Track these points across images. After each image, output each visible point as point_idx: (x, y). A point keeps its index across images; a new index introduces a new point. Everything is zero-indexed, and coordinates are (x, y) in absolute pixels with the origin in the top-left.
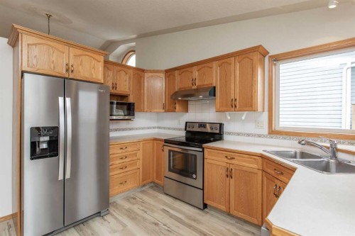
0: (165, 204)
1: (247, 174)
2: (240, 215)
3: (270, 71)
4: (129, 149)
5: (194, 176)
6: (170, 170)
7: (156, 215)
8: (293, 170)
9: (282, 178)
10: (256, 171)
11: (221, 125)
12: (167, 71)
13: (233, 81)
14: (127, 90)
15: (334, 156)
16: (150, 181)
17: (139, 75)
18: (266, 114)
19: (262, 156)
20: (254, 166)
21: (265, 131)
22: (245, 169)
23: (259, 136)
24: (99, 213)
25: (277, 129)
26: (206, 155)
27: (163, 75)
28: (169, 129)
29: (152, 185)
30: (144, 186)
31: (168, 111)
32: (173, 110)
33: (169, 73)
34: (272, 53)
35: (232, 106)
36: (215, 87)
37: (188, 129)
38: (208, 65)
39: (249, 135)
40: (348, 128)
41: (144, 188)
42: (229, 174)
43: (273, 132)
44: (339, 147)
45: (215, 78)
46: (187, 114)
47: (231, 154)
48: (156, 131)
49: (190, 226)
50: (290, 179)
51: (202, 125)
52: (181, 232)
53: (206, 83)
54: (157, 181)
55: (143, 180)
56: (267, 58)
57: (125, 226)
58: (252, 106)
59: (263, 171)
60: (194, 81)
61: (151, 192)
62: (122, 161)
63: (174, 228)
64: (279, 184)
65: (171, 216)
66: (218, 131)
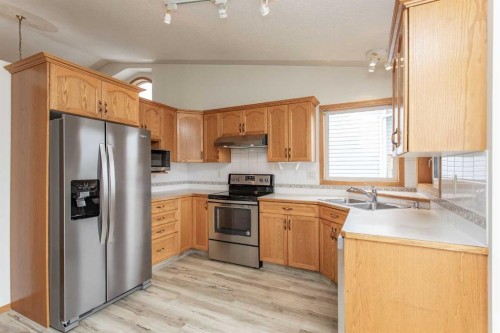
0: (214, 269)
1: (306, 223)
2: (299, 265)
3: (321, 121)
4: (167, 208)
5: (248, 233)
6: (216, 230)
7: (209, 280)
8: (347, 211)
9: (337, 220)
10: (312, 219)
11: (272, 176)
12: (205, 113)
13: (286, 130)
14: (158, 134)
15: (375, 199)
16: (188, 247)
17: (171, 115)
18: (317, 164)
19: (319, 205)
20: (312, 214)
21: (317, 181)
22: (303, 218)
23: (312, 187)
24: (141, 285)
25: (328, 179)
26: (261, 209)
27: (200, 117)
28: (205, 183)
29: (191, 252)
30: (181, 254)
31: (208, 161)
32: (215, 159)
33: (209, 115)
34: (321, 104)
35: (286, 156)
36: (266, 135)
37: (232, 183)
38: (258, 110)
39: (301, 186)
40: (385, 176)
41: (182, 257)
42: (287, 226)
43: (324, 183)
44: (378, 192)
45: (266, 126)
46: (230, 165)
47: (288, 205)
48: (186, 186)
49: (251, 284)
50: (344, 220)
51: (249, 177)
52: (244, 289)
53: (257, 129)
54: (197, 247)
55: (182, 247)
56: (317, 108)
57: (178, 294)
58: (305, 156)
59: (320, 218)
60: (242, 126)
61: (192, 260)
62: (159, 223)
63: (234, 287)
64: (335, 226)
65: (227, 279)
66: (269, 184)
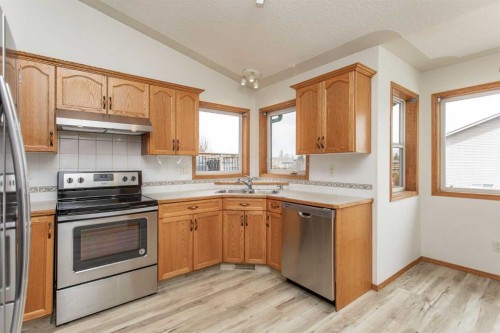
2: (205, 264)
10: (216, 213)
11: (140, 173)
13: (173, 119)
20: (216, 208)
22: (209, 214)
23: (184, 182)
35: (174, 148)
39: (173, 183)
43: (196, 178)
45: (147, 108)
47: (194, 204)
51: (102, 176)
58: (193, 150)
59: (224, 210)
66: (136, 183)
